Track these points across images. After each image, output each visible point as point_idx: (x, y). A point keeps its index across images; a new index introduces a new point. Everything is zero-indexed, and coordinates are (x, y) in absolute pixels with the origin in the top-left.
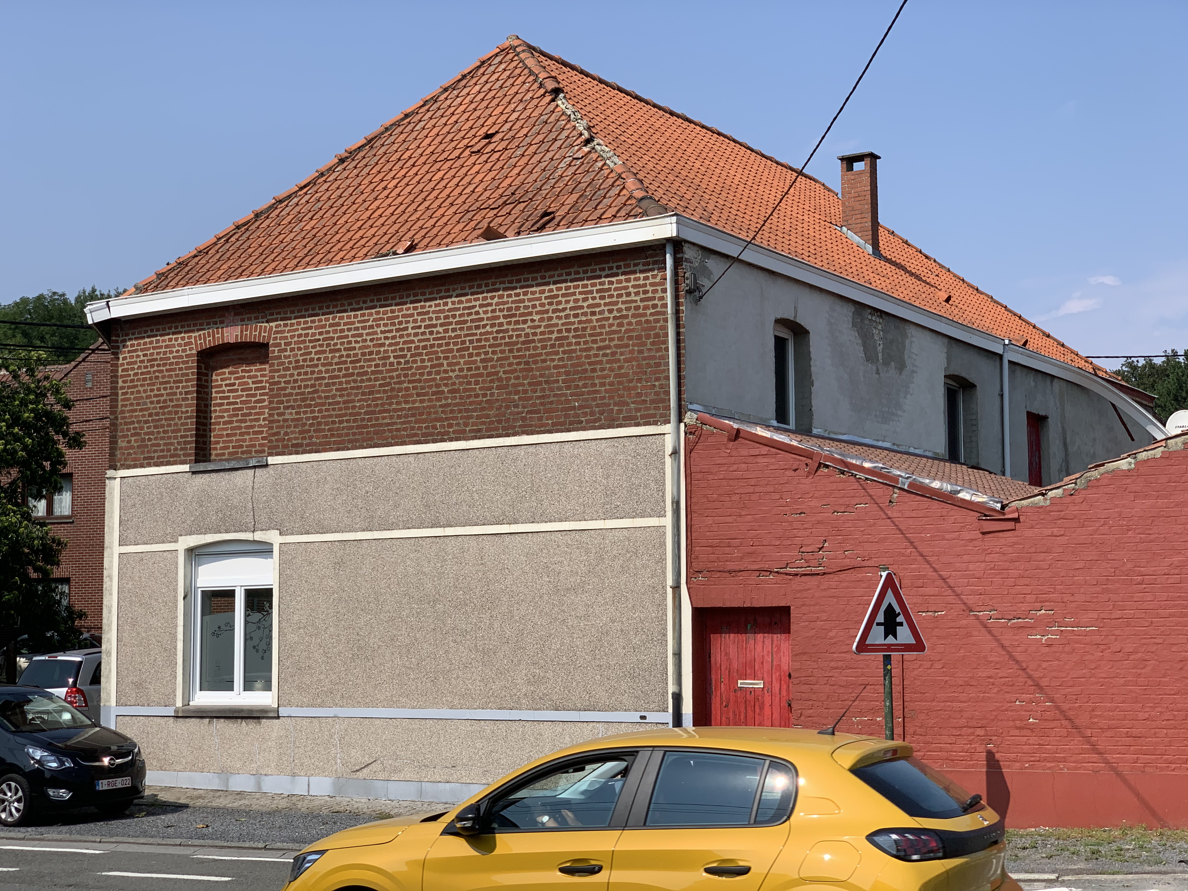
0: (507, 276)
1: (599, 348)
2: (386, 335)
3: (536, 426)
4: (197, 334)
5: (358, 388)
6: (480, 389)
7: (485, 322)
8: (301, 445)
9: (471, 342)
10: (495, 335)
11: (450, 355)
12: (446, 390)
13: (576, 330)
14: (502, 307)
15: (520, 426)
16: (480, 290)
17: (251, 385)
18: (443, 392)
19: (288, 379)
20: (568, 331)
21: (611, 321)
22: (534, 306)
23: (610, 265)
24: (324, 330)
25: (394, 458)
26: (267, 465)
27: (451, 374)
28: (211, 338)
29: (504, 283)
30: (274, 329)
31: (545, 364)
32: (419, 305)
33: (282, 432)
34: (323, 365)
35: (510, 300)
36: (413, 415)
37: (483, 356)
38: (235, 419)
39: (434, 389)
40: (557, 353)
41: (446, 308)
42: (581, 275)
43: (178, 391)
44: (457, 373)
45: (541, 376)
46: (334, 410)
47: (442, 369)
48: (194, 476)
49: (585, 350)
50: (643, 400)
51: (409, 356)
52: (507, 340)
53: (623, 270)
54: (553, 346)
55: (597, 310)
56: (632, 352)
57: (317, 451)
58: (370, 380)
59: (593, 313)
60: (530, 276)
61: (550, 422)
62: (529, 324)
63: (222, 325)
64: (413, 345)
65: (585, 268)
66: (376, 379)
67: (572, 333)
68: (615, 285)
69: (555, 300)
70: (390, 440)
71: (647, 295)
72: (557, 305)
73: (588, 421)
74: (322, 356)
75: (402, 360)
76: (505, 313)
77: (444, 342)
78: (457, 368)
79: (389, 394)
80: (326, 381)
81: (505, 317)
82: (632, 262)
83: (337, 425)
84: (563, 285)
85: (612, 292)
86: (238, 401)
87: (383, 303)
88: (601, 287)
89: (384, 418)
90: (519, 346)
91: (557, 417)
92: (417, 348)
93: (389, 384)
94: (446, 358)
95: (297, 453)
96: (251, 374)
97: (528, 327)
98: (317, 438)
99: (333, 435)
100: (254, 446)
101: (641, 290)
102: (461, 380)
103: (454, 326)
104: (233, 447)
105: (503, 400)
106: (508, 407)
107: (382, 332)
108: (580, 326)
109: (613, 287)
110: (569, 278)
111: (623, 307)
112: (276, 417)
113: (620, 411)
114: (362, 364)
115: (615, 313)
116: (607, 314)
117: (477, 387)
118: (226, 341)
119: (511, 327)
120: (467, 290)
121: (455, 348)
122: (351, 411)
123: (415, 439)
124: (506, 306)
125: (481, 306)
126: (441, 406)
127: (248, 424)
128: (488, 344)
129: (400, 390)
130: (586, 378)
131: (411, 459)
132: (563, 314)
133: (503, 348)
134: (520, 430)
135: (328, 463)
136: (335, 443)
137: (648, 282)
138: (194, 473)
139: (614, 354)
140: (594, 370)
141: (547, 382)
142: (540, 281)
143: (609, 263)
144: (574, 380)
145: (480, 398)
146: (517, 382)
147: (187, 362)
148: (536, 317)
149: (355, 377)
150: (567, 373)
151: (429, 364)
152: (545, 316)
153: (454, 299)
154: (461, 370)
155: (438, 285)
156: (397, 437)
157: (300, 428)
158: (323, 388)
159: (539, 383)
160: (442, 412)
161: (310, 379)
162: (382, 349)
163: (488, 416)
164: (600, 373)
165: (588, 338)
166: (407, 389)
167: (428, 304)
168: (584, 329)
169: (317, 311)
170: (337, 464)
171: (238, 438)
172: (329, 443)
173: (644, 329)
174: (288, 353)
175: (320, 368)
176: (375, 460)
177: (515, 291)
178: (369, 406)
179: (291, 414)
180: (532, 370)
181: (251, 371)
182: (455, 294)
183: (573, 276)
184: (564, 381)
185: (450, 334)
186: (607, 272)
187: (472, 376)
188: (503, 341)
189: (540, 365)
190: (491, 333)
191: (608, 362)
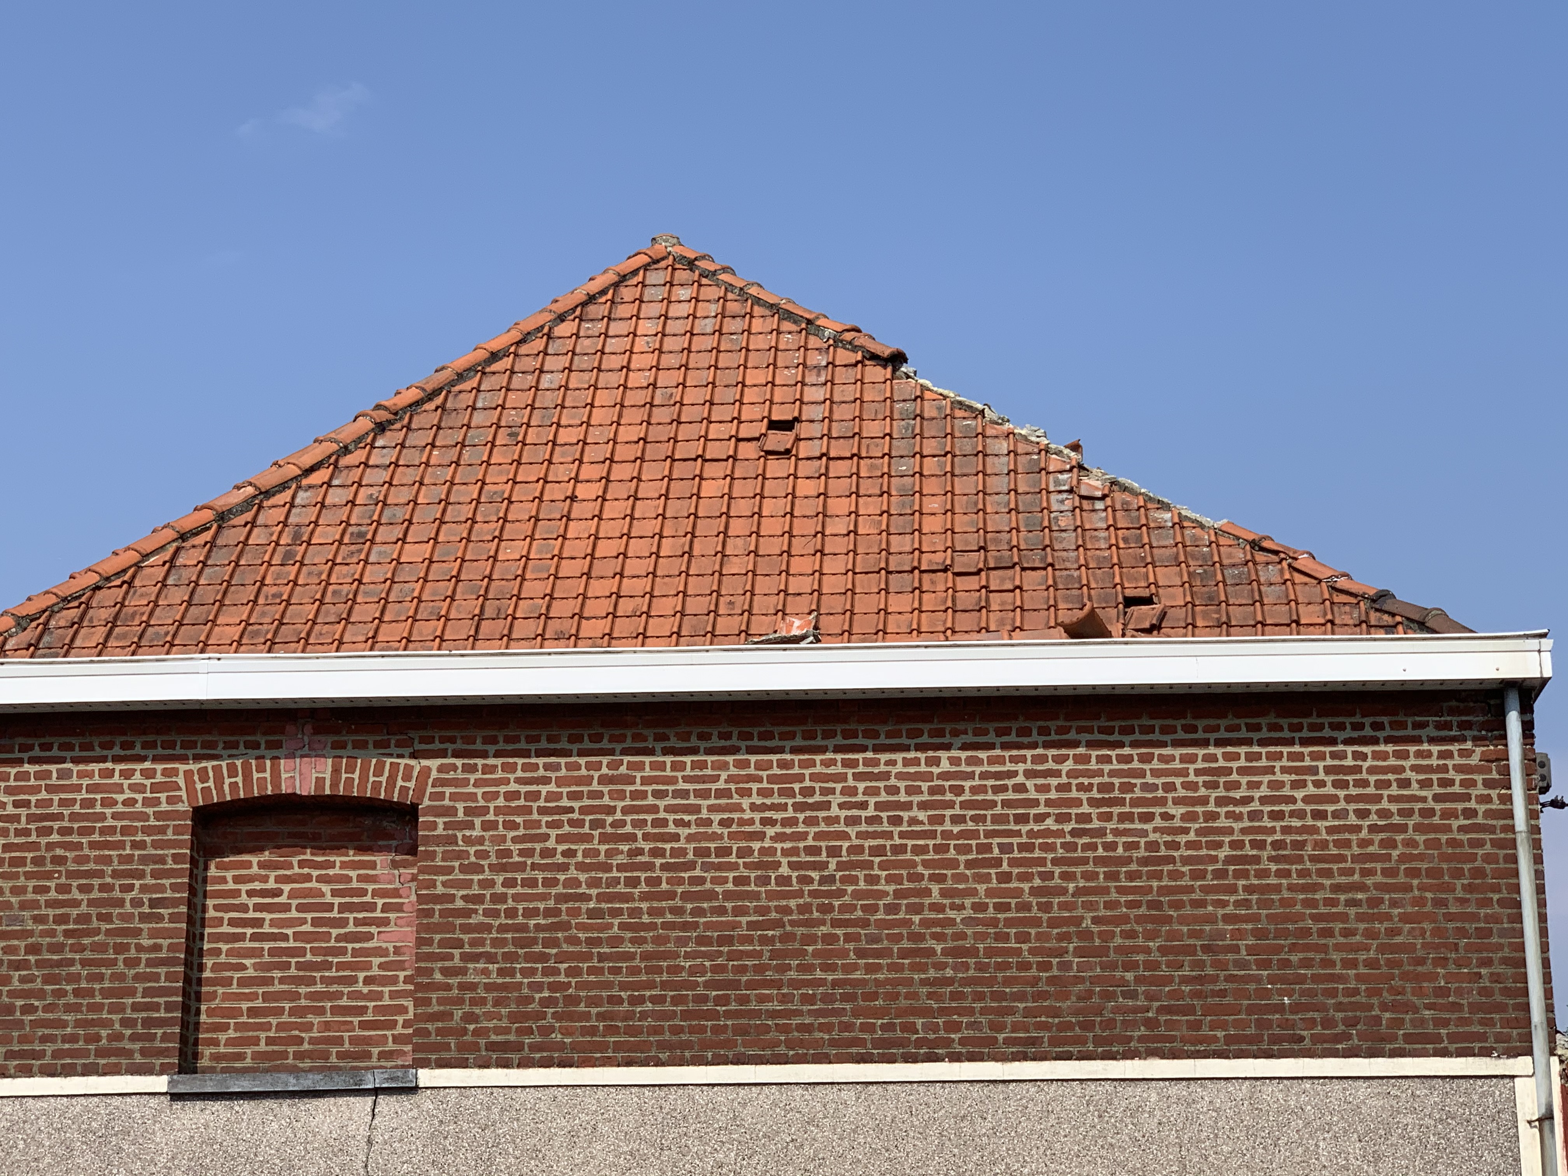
0: (1097, 717)
1: (1337, 888)
2: (767, 814)
3: (1183, 1040)
4: (194, 767)
5: (685, 926)
6: (1032, 951)
7: (1042, 809)
8: (518, 1047)
9: (1003, 848)
10: (1069, 839)
11: (949, 873)
12: (939, 948)
13: (1276, 845)
14: (1086, 781)
15: (1141, 1039)
16: (1026, 740)
17: (328, 899)
18: (931, 952)
19: (476, 890)
20: (1259, 845)
21: (1364, 834)
22: (1170, 787)
23: (1357, 719)
24: (585, 789)
25: (799, 1091)
26: (414, 1090)
27: (951, 914)
28: (239, 779)
29: (1090, 730)
30: (434, 774)
31: (1201, 911)
32: (859, 756)
33: (458, 1014)
34: (581, 867)
35: (1107, 768)
36: (845, 998)
37: (1037, 882)
38: (277, 974)
39: (906, 944)
40: (1233, 890)
41: (936, 770)
42: (1286, 734)
43: (128, 897)
44: (968, 912)
45: (1192, 934)
46: (616, 971)
47: (927, 901)
48: (178, 1105)
49: (1304, 889)
50: (1453, 1004)
51: (832, 866)
52: (1100, 851)
53: (1388, 732)
54: (1220, 874)
55: (1330, 808)
56: (1420, 902)
57: (562, 1064)
58: (722, 911)
59: (1320, 815)
60: (1157, 723)
61: (1220, 1034)
62: (1158, 822)
63: (275, 753)
64: (846, 844)
65: (1295, 721)
66: (739, 911)
67: (1269, 851)
68: (1369, 763)
69: (1222, 780)
70: (782, 1049)
71: (1449, 790)
72: (1227, 789)
73: (1315, 1039)
74: (580, 847)
75: (815, 875)
76: (1095, 794)
77: (931, 842)
78: (968, 902)
79: (778, 946)
80: (592, 905)
81: (1092, 802)
82: (1410, 720)
83: (625, 1007)
84: (1242, 750)
85: (1364, 775)
86: (289, 932)
87: (756, 742)
88: (1337, 762)
89: (762, 999)
90: (1134, 867)
91: (1237, 1024)
92: (856, 850)
93: (779, 924)
94: (939, 879)
95: (506, 1064)
96: (331, 872)
97: (1155, 830)
98: (566, 1032)
99: (612, 1030)
100: (339, 1041)
101: (1435, 777)
102: (980, 929)
103: (957, 811)
104: (270, 1041)
105: (1094, 981)
106: (1108, 996)
107: (754, 807)
108: (1289, 839)
109: (1366, 765)
110: (1256, 736)
111: (1394, 807)
112: (438, 976)
113: (1398, 1023)
114: (697, 872)
115: (1373, 819)
116: (1353, 820)
117: (1025, 947)
118: (284, 789)
119: (1110, 826)
120: (991, 738)
121: (962, 858)
122: (665, 977)
123: (854, 1050)
124: (1096, 781)
125: (1029, 774)
126: (924, 982)
127: (319, 988)
128: (1050, 856)
129: (810, 939)
130: (1307, 948)
131: (848, 1094)
132: (1245, 810)
133: (1090, 867)
134: (1142, 1047)
135: (600, 1093)
136: (618, 1047)
137: (1450, 763)
138: (176, 1097)
139: (1374, 902)
140: (1327, 933)
141: (1206, 949)
142: (1181, 735)
143: (1353, 715)
144: (1279, 949)
145: (1034, 972)
146: (1128, 943)
147: (162, 830)
148: (1178, 811)
149: (678, 902)
150: (1260, 934)
151: (890, 888)
152: (1199, 809)
153: (954, 753)
154: (979, 907)
155: (911, 720)
156: (801, 1043)
157: (513, 1008)
158: (583, 919)
159: (1190, 950)
160: (930, 996)
161: (544, 897)
162: (756, 845)
163: (1055, 1012)
164: (1342, 940)
165: (1308, 865)
166: (830, 939)
167: (884, 757)
168: (1299, 845)
169: (564, 745)
170: (632, 1098)
171: (285, 1018)
172: (602, 1047)
173: (1444, 858)
174: (477, 833)
175: (573, 873)
176: (742, 1092)
177: (1119, 751)
178: (716, 969)
179: (486, 972)
180: (1169, 920)
181: (332, 865)
182: (958, 741)
183: (1264, 734)
184: (1251, 950)
185: (947, 826)
186: (1349, 733)
187: (1009, 923)
188: (1089, 854)
189: (1188, 911)
190: (1060, 833)
191: (1360, 918)
